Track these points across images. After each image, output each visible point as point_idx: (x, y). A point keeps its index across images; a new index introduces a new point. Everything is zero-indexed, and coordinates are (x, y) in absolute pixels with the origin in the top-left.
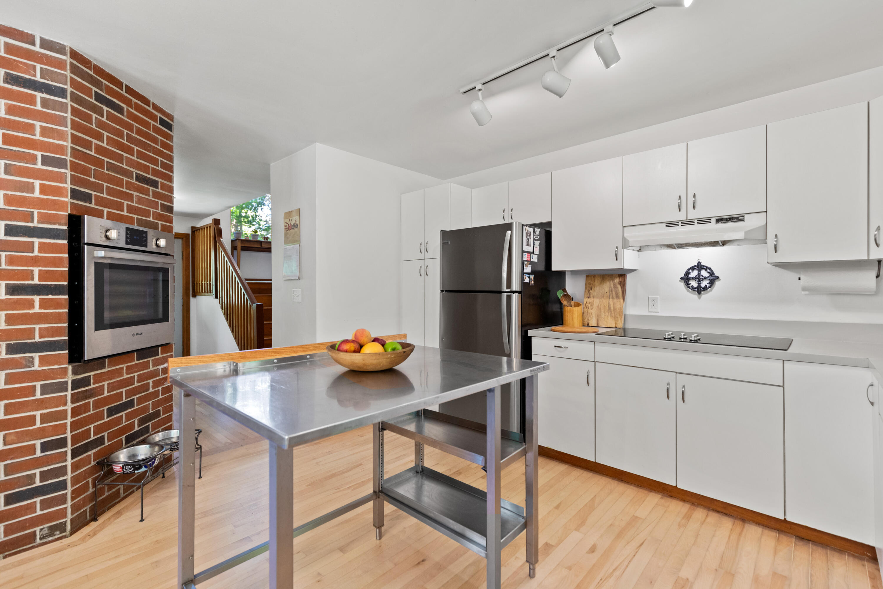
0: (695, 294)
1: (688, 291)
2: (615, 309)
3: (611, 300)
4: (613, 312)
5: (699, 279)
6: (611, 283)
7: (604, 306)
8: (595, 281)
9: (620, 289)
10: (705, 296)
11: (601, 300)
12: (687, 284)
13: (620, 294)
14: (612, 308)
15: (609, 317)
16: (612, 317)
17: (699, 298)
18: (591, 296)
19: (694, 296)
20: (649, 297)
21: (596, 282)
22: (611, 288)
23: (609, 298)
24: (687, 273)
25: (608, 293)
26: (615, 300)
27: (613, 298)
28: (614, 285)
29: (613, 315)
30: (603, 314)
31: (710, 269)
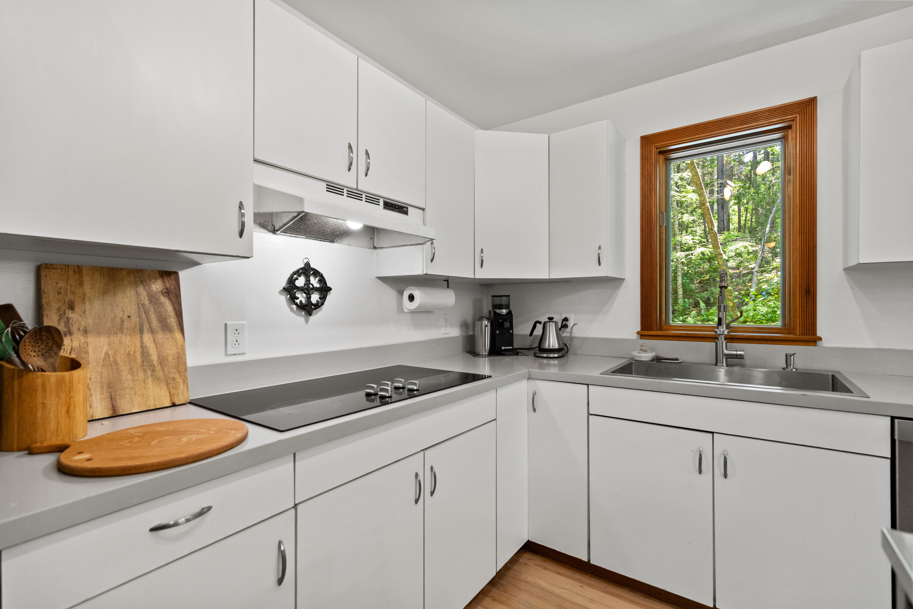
0: (301, 316)
1: (292, 309)
2: (162, 360)
3: (147, 338)
4: (158, 368)
5: (308, 290)
6: (141, 290)
7: (129, 355)
8: (81, 284)
9: (169, 308)
10: (318, 316)
11: (115, 339)
12: (293, 298)
13: (173, 321)
14: (155, 358)
15: (150, 380)
16: (157, 380)
17: (307, 321)
18: (74, 329)
19: (299, 319)
20: (226, 325)
21: (87, 287)
22: (140, 305)
23: (142, 332)
24: (291, 281)
25: (135, 319)
26: (160, 336)
27: (152, 331)
28: (152, 298)
29: (160, 374)
30: (126, 376)
31: (321, 276)
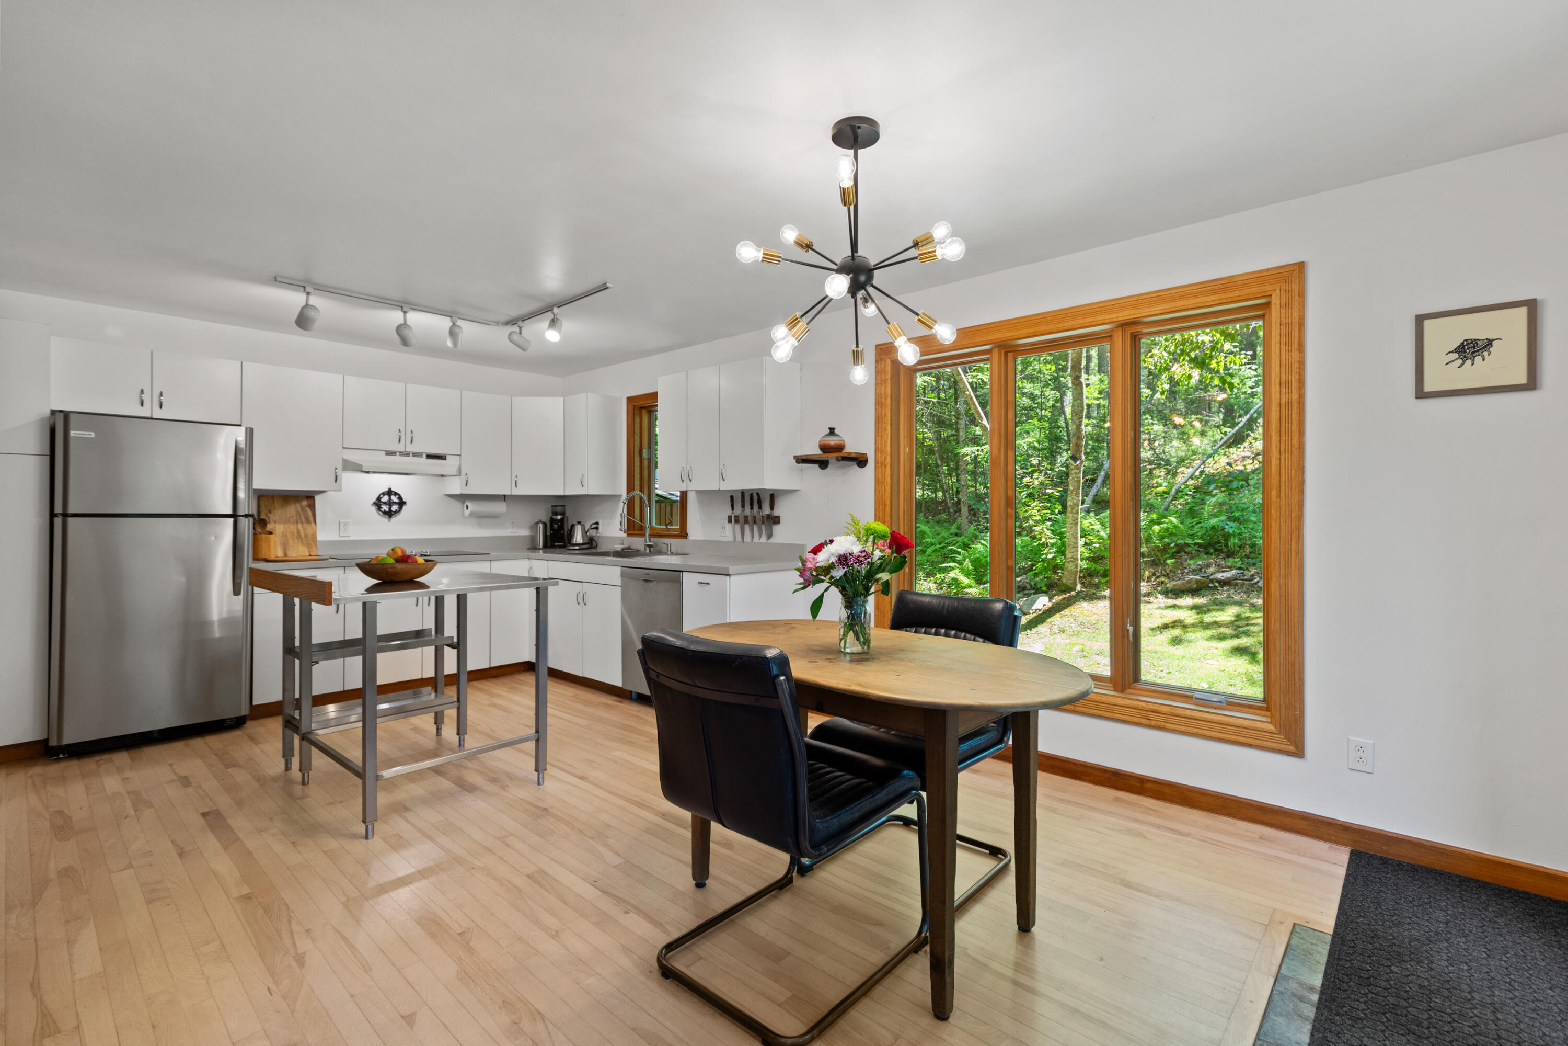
0: (385, 518)
1: (379, 514)
2: (306, 536)
3: (300, 526)
4: (304, 539)
5: (390, 503)
6: (298, 505)
7: (292, 532)
8: (274, 503)
9: (310, 512)
10: (395, 519)
11: (286, 525)
12: (379, 508)
13: (311, 518)
14: (303, 534)
15: (300, 544)
16: (303, 544)
17: (389, 521)
18: (271, 521)
19: (385, 520)
20: (339, 522)
21: (276, 504)
22: (297, 512)
23: (297, 523)
24: (379, 499)
25: (295, 518)
26: (305, 525)
27: (302, 523)
28: (303, 508)
29: (305, 542)
30: (291, 542)
31: (399, 495)
